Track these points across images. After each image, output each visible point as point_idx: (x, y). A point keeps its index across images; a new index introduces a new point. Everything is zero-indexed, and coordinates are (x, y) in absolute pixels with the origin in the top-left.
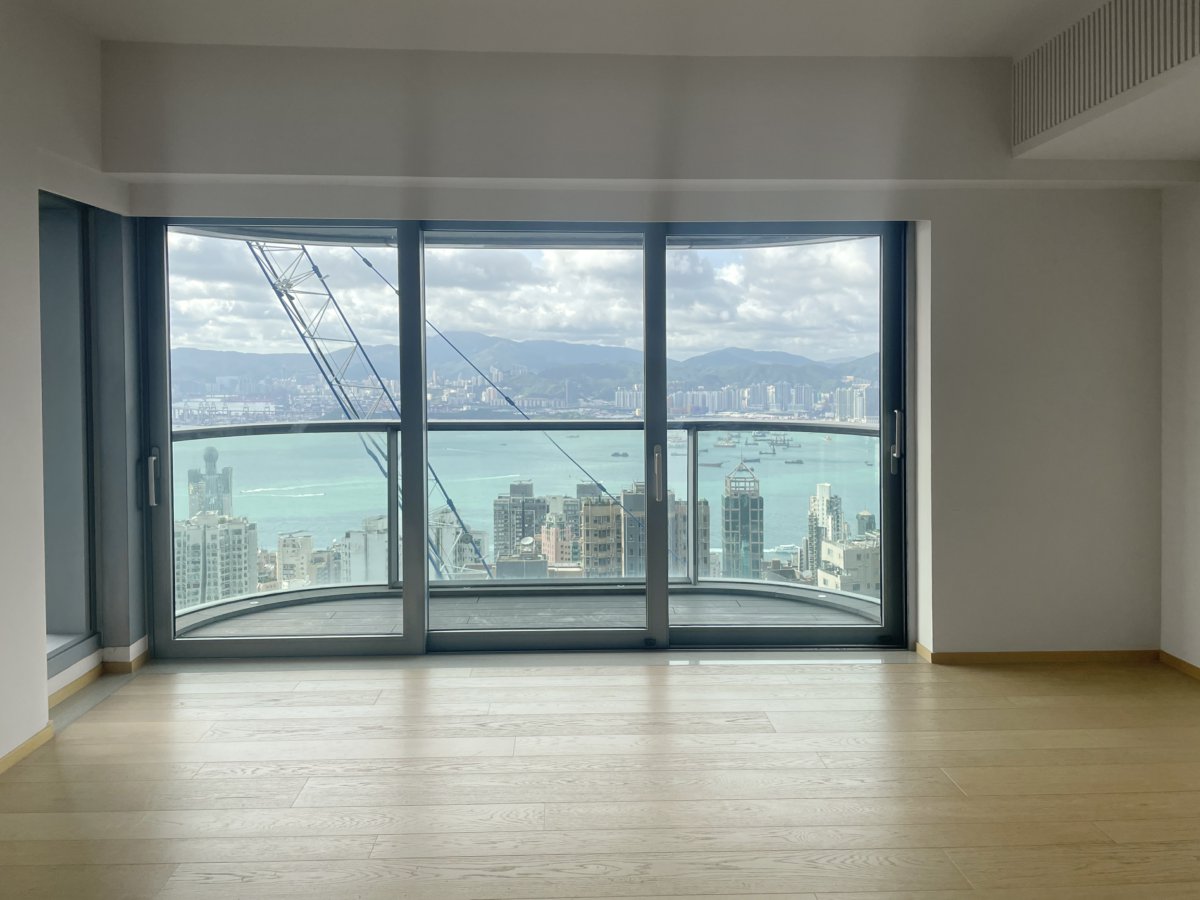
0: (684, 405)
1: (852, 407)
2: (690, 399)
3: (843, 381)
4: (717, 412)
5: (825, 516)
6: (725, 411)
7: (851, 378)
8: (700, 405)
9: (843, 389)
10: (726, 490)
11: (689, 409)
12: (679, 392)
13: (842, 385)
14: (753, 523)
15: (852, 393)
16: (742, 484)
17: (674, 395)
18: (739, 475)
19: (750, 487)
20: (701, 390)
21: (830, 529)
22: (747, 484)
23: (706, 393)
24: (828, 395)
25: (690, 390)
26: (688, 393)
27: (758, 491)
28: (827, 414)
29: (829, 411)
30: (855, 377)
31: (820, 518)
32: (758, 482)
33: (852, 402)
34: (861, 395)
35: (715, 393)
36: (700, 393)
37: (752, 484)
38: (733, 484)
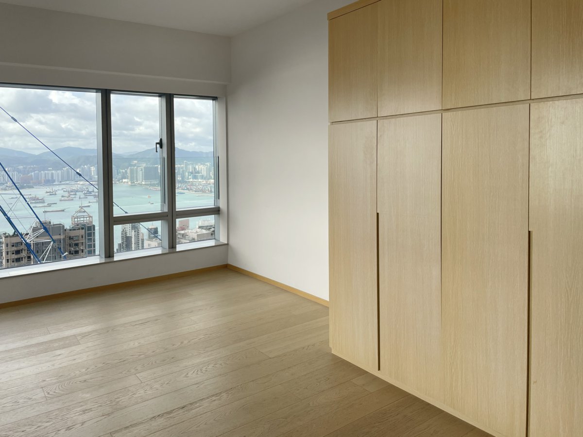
0: (40, 179)
1: (137, 177)
2: (43, 176)
3: (132, 163)
4: (60, 182)
5: (131, 231)
6: (66, 181)
7: (136, 162)
8: (50, 178)
9: (132, 167)
10: (72, 223)
11: (43, 181)
12: (37, 172)
13: (131, 165)
14: (88, 239)
15: (137, 169)
16: (82, 219)
17: (33, 174)
18: (79, 214)
19: (87, 220)
20: (50, 170)
21: (133, 237)
22: (85, 219)
23: (53, 172)
24: (124, 171)
25: (44, 170)
26: (42, 172)
27: (92, 222)
28: (124, 180)
29: (125, 179)
30: (138, 161)
31: (128, 232)
32: (92, 217)
33: (137, 174)
34: (142, 170)
35: (59, 172)
36: (50, 172)
37: (88, 219)
38: (76, 220)
